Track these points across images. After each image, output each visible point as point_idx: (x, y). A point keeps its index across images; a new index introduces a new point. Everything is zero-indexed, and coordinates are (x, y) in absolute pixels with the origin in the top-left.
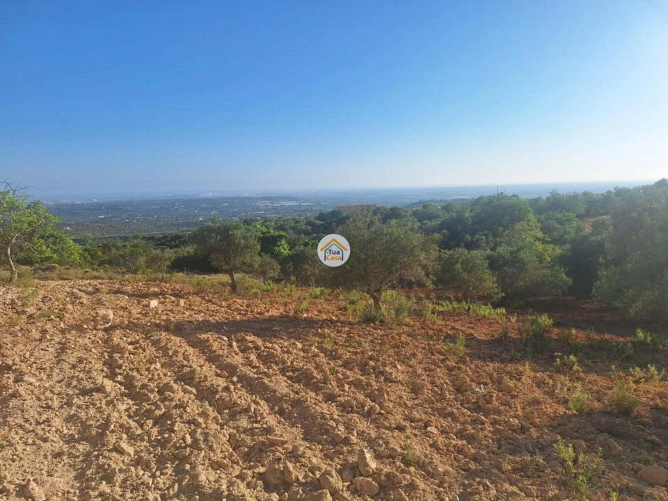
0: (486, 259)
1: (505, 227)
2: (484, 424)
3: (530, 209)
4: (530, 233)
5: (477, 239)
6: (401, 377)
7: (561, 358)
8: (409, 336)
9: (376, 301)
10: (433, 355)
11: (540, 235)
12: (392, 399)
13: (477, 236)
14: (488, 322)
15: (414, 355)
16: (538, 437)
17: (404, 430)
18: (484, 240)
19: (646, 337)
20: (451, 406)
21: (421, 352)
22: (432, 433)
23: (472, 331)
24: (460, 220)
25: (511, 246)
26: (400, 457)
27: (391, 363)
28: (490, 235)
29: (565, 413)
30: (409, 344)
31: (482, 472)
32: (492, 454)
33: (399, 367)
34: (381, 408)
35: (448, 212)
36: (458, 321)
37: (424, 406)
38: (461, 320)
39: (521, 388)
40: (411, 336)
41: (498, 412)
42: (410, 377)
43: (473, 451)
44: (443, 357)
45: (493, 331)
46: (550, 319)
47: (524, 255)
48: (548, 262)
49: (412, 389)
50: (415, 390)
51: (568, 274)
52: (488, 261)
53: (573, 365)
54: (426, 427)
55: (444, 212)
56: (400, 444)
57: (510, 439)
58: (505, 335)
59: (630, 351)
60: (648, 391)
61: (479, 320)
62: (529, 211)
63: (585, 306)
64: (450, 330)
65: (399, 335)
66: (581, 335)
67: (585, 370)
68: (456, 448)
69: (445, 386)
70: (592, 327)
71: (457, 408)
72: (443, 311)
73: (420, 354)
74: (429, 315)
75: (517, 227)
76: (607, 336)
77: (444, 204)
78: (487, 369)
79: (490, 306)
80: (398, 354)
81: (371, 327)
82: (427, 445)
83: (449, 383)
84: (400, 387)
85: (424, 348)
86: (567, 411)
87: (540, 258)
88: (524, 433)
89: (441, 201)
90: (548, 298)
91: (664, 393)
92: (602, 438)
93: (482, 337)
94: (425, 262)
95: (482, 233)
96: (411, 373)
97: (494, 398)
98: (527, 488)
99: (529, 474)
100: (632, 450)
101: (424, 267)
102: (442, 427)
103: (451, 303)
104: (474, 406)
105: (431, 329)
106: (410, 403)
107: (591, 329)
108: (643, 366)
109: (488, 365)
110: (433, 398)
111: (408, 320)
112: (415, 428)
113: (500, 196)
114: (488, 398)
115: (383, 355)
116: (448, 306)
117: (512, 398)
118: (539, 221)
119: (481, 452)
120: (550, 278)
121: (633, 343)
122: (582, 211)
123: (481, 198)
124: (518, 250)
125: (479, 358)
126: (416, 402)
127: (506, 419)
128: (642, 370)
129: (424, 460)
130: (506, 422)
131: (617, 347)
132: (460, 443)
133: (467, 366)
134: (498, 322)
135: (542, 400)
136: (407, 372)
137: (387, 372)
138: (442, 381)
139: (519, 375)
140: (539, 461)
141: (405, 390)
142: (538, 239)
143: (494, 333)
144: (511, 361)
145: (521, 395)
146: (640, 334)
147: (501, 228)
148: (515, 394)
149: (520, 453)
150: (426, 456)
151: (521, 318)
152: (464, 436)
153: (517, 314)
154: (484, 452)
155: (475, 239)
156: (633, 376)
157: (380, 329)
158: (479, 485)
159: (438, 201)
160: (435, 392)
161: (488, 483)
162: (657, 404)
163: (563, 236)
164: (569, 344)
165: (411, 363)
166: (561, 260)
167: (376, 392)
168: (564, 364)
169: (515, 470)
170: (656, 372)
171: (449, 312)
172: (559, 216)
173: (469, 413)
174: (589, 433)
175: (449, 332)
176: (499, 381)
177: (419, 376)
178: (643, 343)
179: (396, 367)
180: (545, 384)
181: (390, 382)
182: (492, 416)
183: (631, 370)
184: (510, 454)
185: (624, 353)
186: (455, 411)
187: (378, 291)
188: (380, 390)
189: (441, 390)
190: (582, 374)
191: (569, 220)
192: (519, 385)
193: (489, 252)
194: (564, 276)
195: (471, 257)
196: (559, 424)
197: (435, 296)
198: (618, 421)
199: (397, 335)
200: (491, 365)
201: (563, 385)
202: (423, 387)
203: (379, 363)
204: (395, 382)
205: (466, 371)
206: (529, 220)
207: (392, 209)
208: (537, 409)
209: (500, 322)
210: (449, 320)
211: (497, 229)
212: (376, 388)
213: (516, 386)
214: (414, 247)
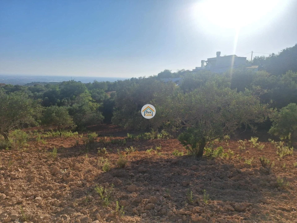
0: (67, 110)
1: (76, 96)
2: (66, 187)
3: (86, 87)
4: (87, 98)
5: (63, 101)
6: (21, 175)
7: (100, 150)
8: (27, 152)
9: (6, 137)
10: (41, 160)
11: (91, 99)
12: (15, 188)
13: (63, 100)
14: (70, 139)
15: (30, 162)
16: (90, 187)
17: (22, 203)
18: (67, 102)
19: (130, 136)
20: (49, 183)
21: (34, 160)
22: (38, 200)
23: (62, 145)
24: (54, 92)
25: (79, 104)
26: (18, 219)
27: (15, 169)
28: (69, 99)
29: (101, 173)
30: (27, 156)
31: (63, 211)
32: (69, 201)
33: (20, 170)
34: (7, 196)
35: (48, 88)
36: (55, 141)
37: (35, 187)
38: (57, 140)
39: (83, 166)
40: (29, 152)
41: (72, 180)
42: (27, 174)
43: (60, 202)
44: (46, 160)
45: (72, 143)
46: (96, 134)
47: (84, 107)
48: (95, 110)
49: (28, 180)
50: (29, 180)
51: (103, 115)
52: (68, 111)
53: (105, 152)
54: (35, 197)
55: (46, 88)
56: (19, 212)
57: (78, 191)
58: (77, 144)
59: (125, 142)
60: (130, 156)
61: (66, 139)
62: (86, 88)
63: (110, 127)
64: (51, 145)
65: (21, 153)
66: (108, 139)
67: (109, 152)
68: (51, 203)
69: (47, 174)
70: (112, 135)
71: (53, 183)
72: (47, 137)
73: (33, 161)
74: (39, 140)
75: (81, 96)
76: (118, 138)
77: (46, 85)
78: (68, 161)
79: (71, 132)
80: (20, 163)
81: (3, 152)
82: (35, 207)
83: (49, 172)
84: (21, 180)
85: (35, 158)
86: (102, 172)
87: (91, 108)
88: (83, 186)
89: (44, 83)
90: (96, 125)
91: (135, 156)
92: (115, 179)
93: (67, 147)
94: (34, 114)
95: (65, 98)
96: (28, 172)
97: (71, 174)
98: (85, 211)
99: (86, 204)
100: (125, 181)
101: (34, 116)
102: (44, 195)
103: (52, 133)
104: (61, 180)
105: (41, 147)
106: (26, 188)
107: (112, 136)
108: (129, 147)
109: (69, 159)
110: (39, 182)
111: (26, 144)
112: (28, 200)
113: (72, 82)
114: (67, 175)
115: (10, 166)
116: (50, 134)
117: (79, 172)
118: (90, 93)
119: (64, 201)
120: (96, 117)
121: (126, 139)
122: (107, 89)
123: (64, 82)
124: (82, 106)
125: (65, 157)
126: (30, 186)
127: (76, 182)
128: (128, 149)
129: (33, 216)
130: (76, 184)
131: (120, 141)
132: (53, 200)
133: (58, 162)
134: (74, 139)
135: (92, 169)
136: (26, 172)
137: (12, 174)
138: (45, 172)
139: (82, 161)
140: (89, 197)
141: (23, 182)
142: (90, 101)
143: (73, 144)
144: (79, 155)
145: (83, 170)
146: (128, 135)
147: (74, 96)
148: (81, 169)
149: (82, 196)
150: (34, 213)
151: (85, 135)
152: (56, 196)
153: (83, 133)
154: (65, 201)
155: (62, 101)
156: (126, 151)
157: (9, 152)
158: (61, 218)
159: (42, 83)
160: (41, 179)
161: (66, 216)
162: (133, 161)
163: (100, 99)
164: (104, 143)
165: (28, 166)
166: (100, 109)
167: (4, 187)
168: (101, 152)
169: (79, 205)
170: (133, 149)
171: (50, 137)
172: (98, 91)
173: (59, 184)
174: (110, 179)
175: (50, 147)
176: (74, 166)
177: (32, 172)
178: (129, 138)
179: (18, 170)
180: (93, 162)
181: (14, 180)
182: (70, 183)
183: (125, 149)
184: (77, 198)
185: (123, 143)
186: (51, 185)
187: (7, 131)
188: (7, 186)
189: (44, 177)
190: (108, 155)
191: (102, 93)
192: (83, 165)
193: (69, 107)
194: (101, 115)
195: (60, 109)
196: (99, 178)
197: (43, 130)
198: (120, 170)
199: (20, 153)
200: (70, 159)
201: (100, 160)
202: (34, 177)
203: (7, 171)
204: (17, 179)
205: (58, 164)
206: (86, 93)
207: (16, 86)
208: (90, 174)
209: (75, 138)
210: (51, 141)
211: (72, 96)
212: (5, 185)
213: (81, 166)
214: (27, 106)
